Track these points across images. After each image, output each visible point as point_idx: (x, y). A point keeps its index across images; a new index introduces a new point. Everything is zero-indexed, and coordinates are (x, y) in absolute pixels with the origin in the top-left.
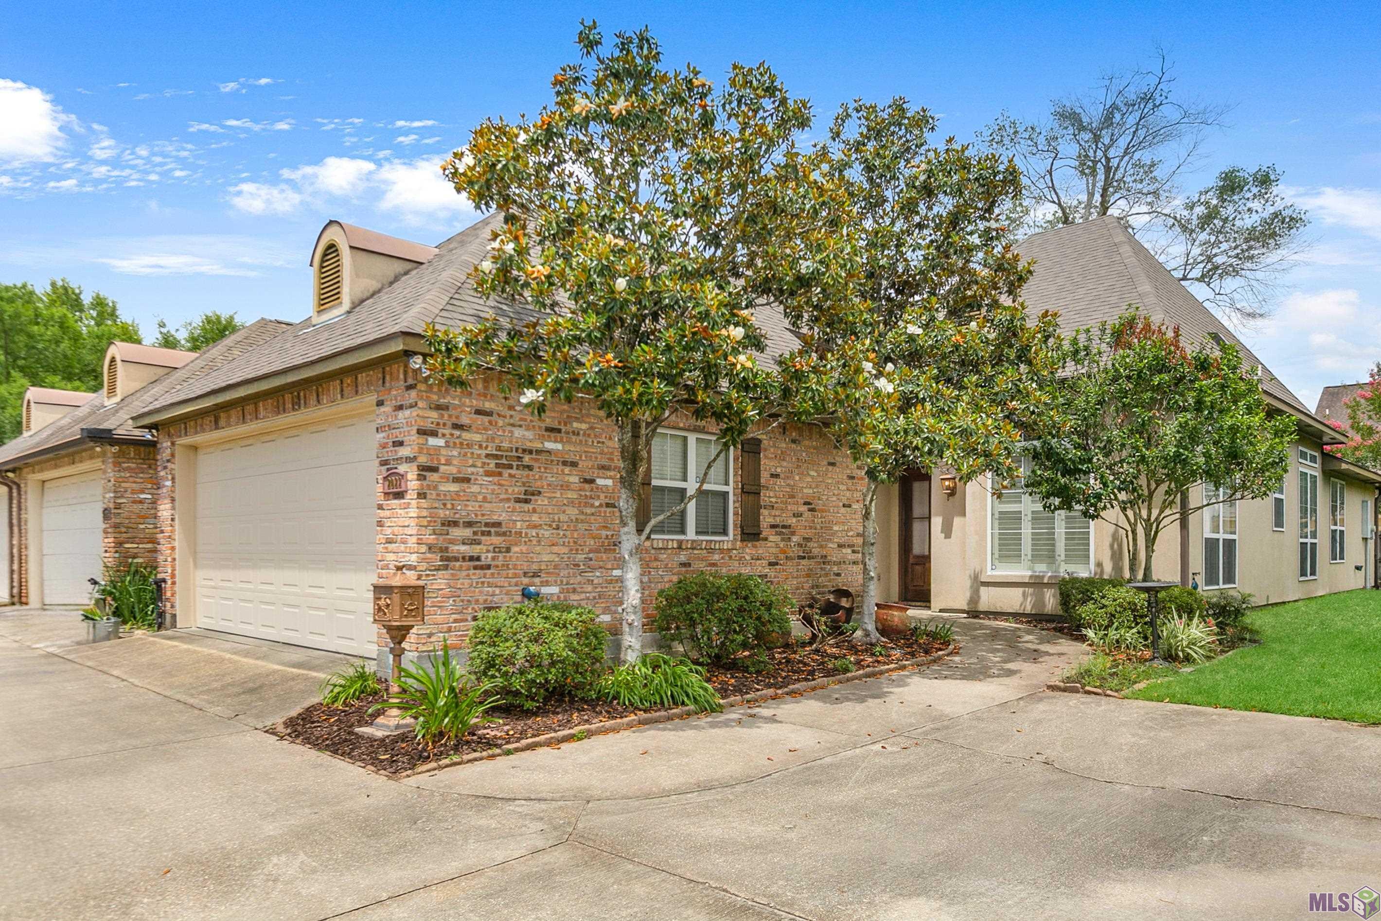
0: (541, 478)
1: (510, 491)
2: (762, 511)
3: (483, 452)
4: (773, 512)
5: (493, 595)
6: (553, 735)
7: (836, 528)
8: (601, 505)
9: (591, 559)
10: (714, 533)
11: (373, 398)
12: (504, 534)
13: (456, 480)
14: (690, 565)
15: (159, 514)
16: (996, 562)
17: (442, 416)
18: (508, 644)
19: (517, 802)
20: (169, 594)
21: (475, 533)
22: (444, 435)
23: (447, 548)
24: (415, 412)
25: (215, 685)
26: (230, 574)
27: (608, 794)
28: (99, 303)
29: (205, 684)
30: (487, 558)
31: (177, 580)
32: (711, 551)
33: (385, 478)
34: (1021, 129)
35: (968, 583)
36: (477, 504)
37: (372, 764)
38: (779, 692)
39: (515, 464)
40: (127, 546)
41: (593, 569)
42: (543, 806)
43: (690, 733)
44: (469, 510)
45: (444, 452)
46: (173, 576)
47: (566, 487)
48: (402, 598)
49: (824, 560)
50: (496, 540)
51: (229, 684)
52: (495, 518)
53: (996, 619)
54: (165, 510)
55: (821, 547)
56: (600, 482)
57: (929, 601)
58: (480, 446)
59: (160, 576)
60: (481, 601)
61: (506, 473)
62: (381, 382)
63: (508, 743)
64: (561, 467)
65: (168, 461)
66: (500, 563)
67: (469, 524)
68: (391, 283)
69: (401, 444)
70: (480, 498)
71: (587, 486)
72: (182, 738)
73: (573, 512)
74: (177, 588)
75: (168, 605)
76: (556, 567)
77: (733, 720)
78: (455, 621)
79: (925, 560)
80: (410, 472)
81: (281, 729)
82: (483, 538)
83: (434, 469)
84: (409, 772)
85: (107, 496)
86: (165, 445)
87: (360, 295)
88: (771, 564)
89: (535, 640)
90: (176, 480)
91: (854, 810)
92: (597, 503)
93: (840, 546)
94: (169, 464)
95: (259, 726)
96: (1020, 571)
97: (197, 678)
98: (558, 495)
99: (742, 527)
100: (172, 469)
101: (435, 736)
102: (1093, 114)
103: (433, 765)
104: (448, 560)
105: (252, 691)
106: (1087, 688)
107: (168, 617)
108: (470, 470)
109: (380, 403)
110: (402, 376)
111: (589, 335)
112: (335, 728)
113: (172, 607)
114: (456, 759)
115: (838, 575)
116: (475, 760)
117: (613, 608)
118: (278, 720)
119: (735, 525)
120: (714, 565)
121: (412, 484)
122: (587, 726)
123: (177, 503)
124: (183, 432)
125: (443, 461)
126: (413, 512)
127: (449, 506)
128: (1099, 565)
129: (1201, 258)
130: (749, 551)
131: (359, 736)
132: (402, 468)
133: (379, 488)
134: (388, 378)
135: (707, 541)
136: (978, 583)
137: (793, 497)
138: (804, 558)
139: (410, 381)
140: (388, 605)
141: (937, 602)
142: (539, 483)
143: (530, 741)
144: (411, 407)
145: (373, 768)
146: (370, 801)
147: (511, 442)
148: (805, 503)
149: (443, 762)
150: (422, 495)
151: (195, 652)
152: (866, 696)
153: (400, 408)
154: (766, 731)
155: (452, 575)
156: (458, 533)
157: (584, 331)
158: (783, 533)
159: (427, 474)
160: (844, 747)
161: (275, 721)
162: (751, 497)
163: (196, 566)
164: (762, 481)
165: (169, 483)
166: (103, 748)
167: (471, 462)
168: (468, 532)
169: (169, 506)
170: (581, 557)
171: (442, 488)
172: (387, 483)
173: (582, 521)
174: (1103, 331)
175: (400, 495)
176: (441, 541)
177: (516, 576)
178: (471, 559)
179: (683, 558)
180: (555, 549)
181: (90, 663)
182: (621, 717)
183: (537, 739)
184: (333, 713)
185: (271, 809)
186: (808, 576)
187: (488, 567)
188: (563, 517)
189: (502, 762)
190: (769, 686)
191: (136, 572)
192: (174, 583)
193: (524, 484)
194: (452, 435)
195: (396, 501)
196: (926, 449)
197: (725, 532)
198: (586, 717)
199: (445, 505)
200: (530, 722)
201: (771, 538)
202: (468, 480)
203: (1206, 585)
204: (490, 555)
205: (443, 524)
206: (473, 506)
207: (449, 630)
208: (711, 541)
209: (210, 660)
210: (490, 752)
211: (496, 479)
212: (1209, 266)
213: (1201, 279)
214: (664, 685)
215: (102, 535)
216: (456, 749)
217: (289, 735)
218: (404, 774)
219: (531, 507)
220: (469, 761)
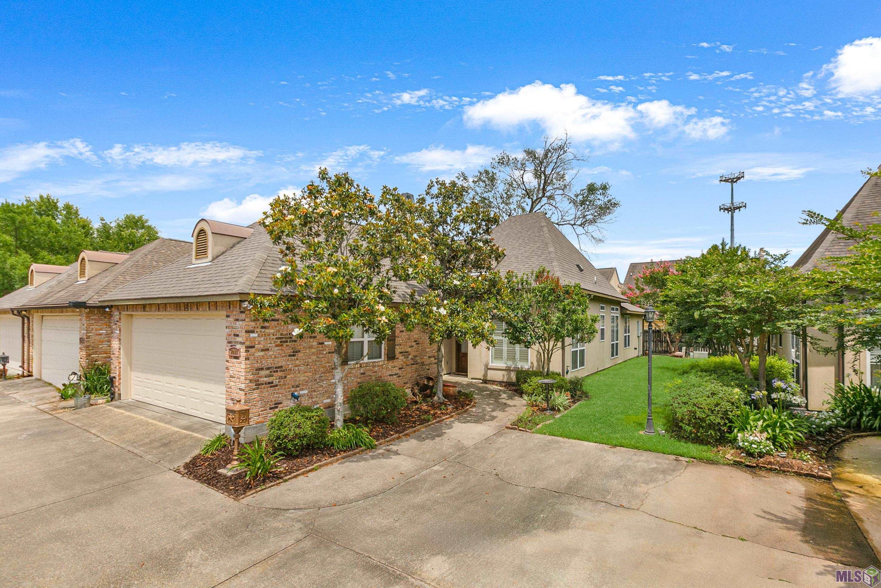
0: (300, 345)
1: (286, 352)
2: (397, 347)
3: (275, 337)
4: (401, 347)
5: (279, 397)
6: (305, 469)
7: (427, 350)
8: (326, 353)
9: (322, 377)
10: (376, 358)
11: (225, 313)
12: (284, 371)
13: (262, 350)
14: (365, 373)
15: (112, 345)
16: (493, 360)
17: (257, 324)
18: (286, 429)
19: (290, 511)
20: (117, 384)
21: (271, 372)
22: (257, 332)
23: (258, 380)
24: (244, 323)
25: (147, 440)
26: (150, 376)
27: (327, 504)
28: (68, 207)
29: (141, 440)
30: (276, 382)
31: (121, 377)
32: (374, 366)
33: (230, 349)
34: (511, 159)
35: (483, 368)
36: (272, 360)
37: (227, 492)
38: (400, 435)
39: (288, 340)
40: (93, 356)
41: (323, 381)
42: (301, 513)
43: (362, 463)
44: (268, 362)
45: (257, 339)
46: (119, 375)
47: (311, 347)
48: (239, 415)
49: (423, 364)
50: (280, 374)
51: (153, 440)
52: (280, 364)
53: (493, 384)
54: (115, 344)
55: (421, 359)
56: (326, 343)
57: (467, 372)
58: (273, 335)
59: (112, 375)
60: (273, 400)
61: (285, 344)
62: (228, 307)
63: (286, 475)
64: (309, 339)
65: (117, 321)
66: (282, 384)
67: (268, 369)
68: (232, 248)
69: (238, 336)
70: (273, 357)
71: (320, 346)
72: (135, 478)
73: (314, 357)
74: (121, 381)
75: (117, 389)
76: (306, 382)
77: (380, 454)
78: (262, 411)
79: (466, 355)
80: (242, 349)
81: (182, 469)
82: (274, 374)
83: (253, 347)
84: (243, 496)
85: (82, 332)
86: (115, 313)
87: (216, 254)
88: (400, 369)
89: (299, 427)
90: (122, 330)
91: (422, 508)
92: (325, 353)
93: (429, 357)
94: (118, 323)
95: (172, 468)
96: (501, 364)
97: (137, 435)
98: (308, 351)
99: (387, 355)
100: (119, 325)
101: (254, 477)
102: (540, 152)
103: (254, 491)
104: (258, 385)
105: (165, 445)
106: (520, 428)
107: (116, 395)
108: (269, 345)
109: (228, 316)
110: (238, 307)
111: (322, 310)
112: (208, 470)
113: (119, 390)
114: (263, 487)
115: (429, 369)
116: (272, 486)
117: (331, 396)
118: (181, 464)
119: (385, 354)
120: (376, 372)
121: (243, 354)
122: (319, 463)
123: (122, 342)
124: (126, 309)
125: (257, 343)
126: (243, 366)
127: (259, 362)
128: (532, 363)
129: (581, 216)
130: (391, 364)
131: (220, 475)
132: (238, 346)
133: (227, 352)
134: (231, 306)
135: (372, 362)
136: (487, 368)
137: (409, 339)
138: (414, 364)
139: (242, 310)
140: (233, 418)
141: (470, 375)
142: (299, 347)
143: (295, 474)
144: (242, 320)
145: (227, 494)
146: (228, 513)
147: (287, 331)
148: (415, 341)
149: (258, 489)
150: (247, 359)
151: (133, 418)
152: (435, 436)
153: (237, 320)
154: (394, 460)
155: (261, 391)
156: (263, 373)
157: (320, 308)
158: (405, 355)
159: (250, 349)
160: (422, 469)
161: (179, 465)
162: (392, 342)
163: (131, 370)
164: (396, 334)
165: (118, 332)
166: (97, 487)
167: (269, 342)
168: (268, 372)
169: (117, 342)
170: (318, 376)
171: (256, 355)
172: (231, 352)
173: (318, 361)
174: (532, 274)
175: (237, 358)
176: (256, 377)
177: (289, 388)
178: (269, 383)
179: (362, 371)
180: (306, 374)
181: (78, 424)
182: (334, 456)
183: (298, 473)
184: (206, 460)
185: (184, 523)
186: (416, 371)
187: (277, 386)
188: (310, 360)
189: (284, 486)
190: (397, 432)
191: (98, 368)
192: (120, 379)
193: (293, 349)
194: (261, 331)
195: (235, 360)
196: (459, 335)
197: (380, 357)
198: (319, 458)
199: (257, 362)
200: (295, 461)
201: (400, 358)
202: (268, 350)
203: (572, 369)
204: (277, 381)
205: (257, 370)
206: (270, 361)
207: (259, 415)
208: (374, 362)
209: (141, 423)
210: (278, 482)
211: (280, 348)
212: (584, 220)
213: (580, 225)
214: (352, 438)
215: (79, 350)
216: (264, 481)
217: (187, 473)
218: (241, 497)
219: (295, 358)
220: (269, 487)
